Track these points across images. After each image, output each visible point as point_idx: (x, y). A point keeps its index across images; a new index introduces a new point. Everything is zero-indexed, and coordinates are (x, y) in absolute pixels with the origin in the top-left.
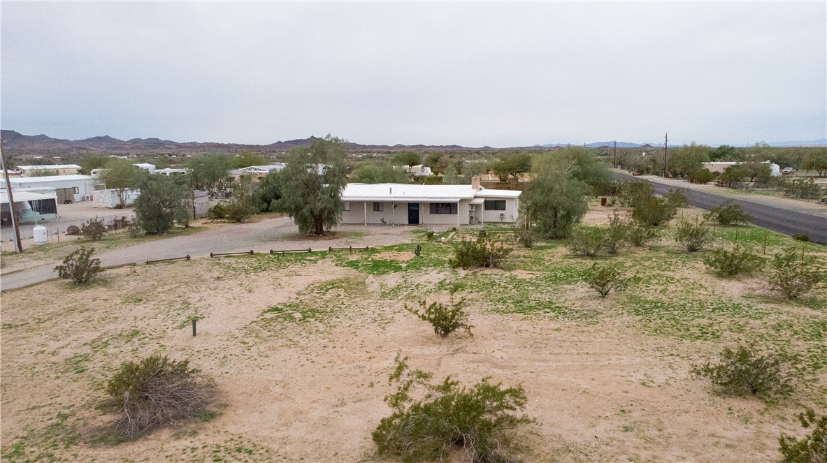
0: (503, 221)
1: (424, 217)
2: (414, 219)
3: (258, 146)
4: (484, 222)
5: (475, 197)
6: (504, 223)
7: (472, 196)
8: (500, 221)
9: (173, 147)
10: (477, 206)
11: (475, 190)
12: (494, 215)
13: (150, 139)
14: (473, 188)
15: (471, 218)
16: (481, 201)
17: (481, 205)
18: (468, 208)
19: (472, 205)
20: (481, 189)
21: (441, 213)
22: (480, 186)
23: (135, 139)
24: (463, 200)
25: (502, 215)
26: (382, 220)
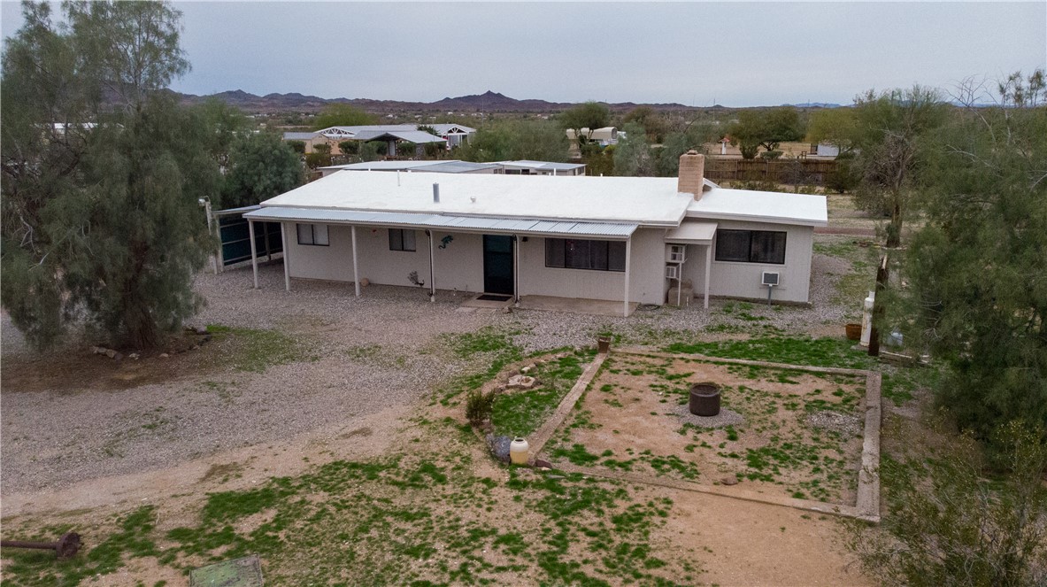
0: (774, 298)
1: (530, 275)
2: (499, 283)
3: (420, 103)
4: (711, 297)
5: (688, 220)
6: (780, 305)
7: (677, 217)
8: (764, 296)
9: (315, 104)
10: (692, 249)
11: (689, 196)
12: (744, 278)
13: (290, 94)
14: (682, 188)
15: (672, 283)
16: (706, 233)
17: (706, 246)
18: (660, 255)
19: (676, 247)
20: (706, 189)
21: (579, 267)
22: (705, 181)
23: (272, 94)
24: (645, 232)
25: (771, 278)
26: (414, 277)
